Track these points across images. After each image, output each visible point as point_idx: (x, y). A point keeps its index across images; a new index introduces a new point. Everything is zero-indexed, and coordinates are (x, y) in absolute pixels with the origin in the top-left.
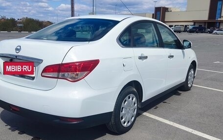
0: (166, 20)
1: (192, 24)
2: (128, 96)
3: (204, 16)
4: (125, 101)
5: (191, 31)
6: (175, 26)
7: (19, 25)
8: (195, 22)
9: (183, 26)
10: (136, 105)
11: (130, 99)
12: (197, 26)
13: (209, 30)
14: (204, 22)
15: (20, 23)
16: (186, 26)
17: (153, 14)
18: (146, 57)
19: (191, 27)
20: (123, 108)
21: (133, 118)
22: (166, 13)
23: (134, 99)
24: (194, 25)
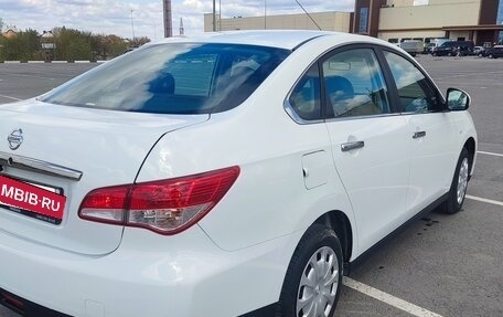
0: (380, 28)
1: (443, 34)
2: (315, 255)
3: (470, 16)
4: (310, 268)
5: (440, 53)
6: (403, 40)
7: (47, 46)
8: (448, 31)
9: (421, 39)
10: (336, 272)
11: (322, 260)
12: (453, 38)
13: (482, 48)
14: (470, 30)
15: (48, 40)
16: (428, 40)
17: (352, 14)
18: (361, 144)
19: (439, 43)
20: (303, 287)
21: (329, 307)
22: (382, 10)
23: (331, 258)
24: (447, 37)
